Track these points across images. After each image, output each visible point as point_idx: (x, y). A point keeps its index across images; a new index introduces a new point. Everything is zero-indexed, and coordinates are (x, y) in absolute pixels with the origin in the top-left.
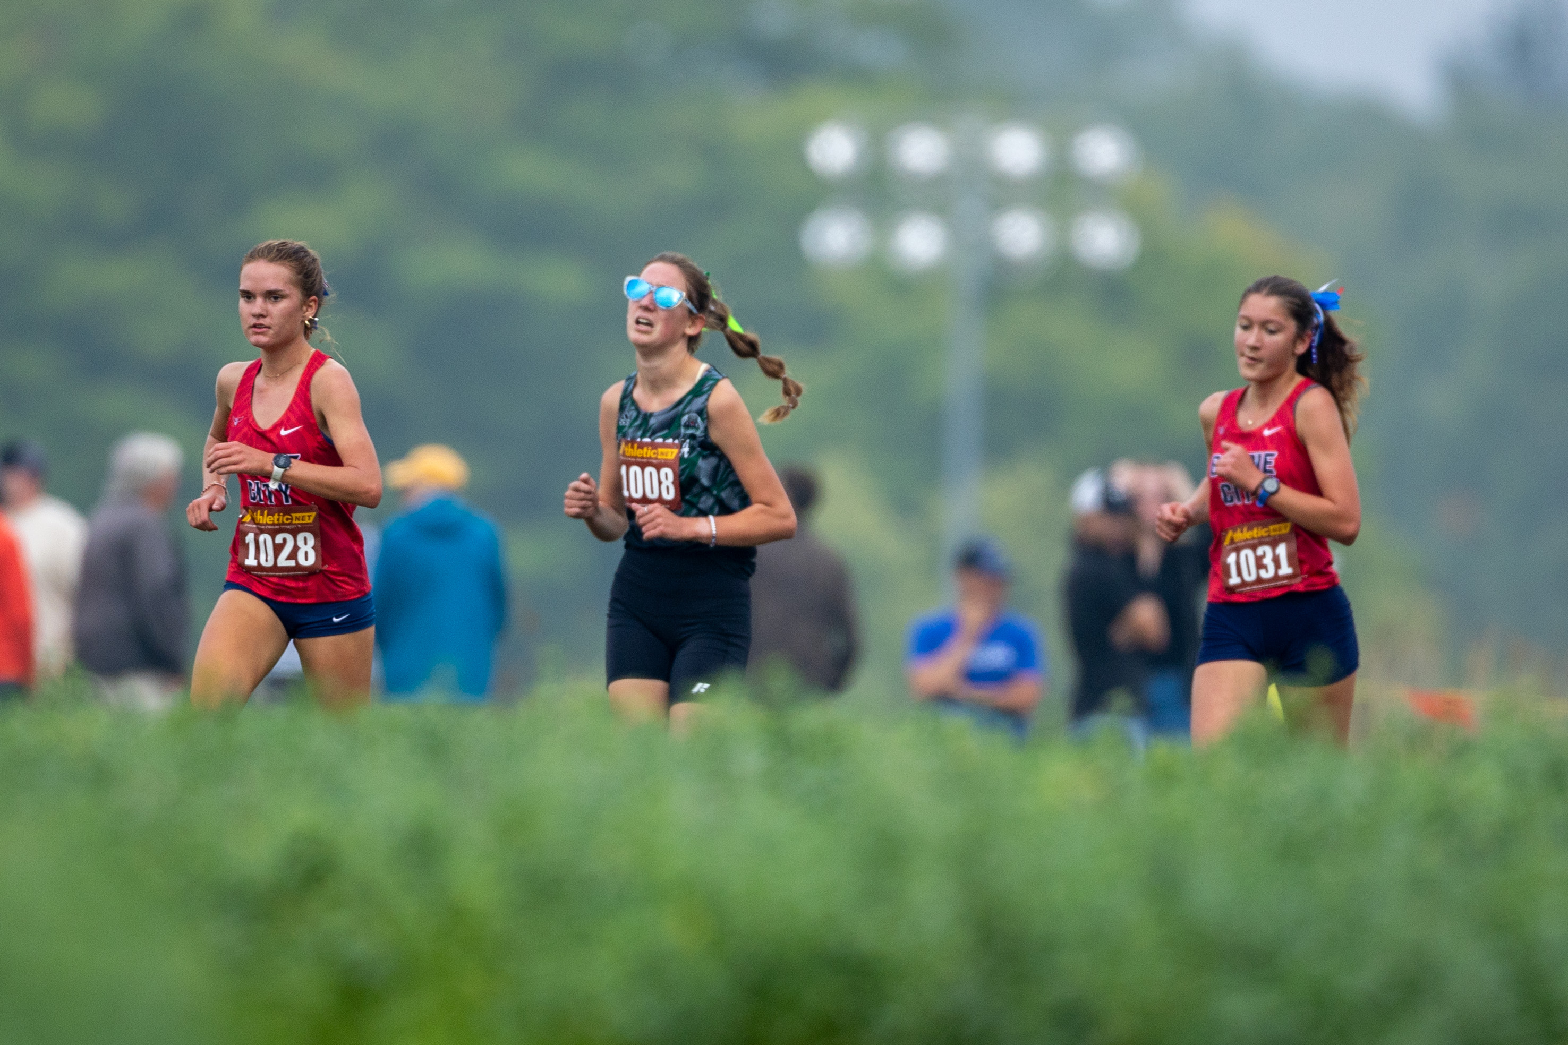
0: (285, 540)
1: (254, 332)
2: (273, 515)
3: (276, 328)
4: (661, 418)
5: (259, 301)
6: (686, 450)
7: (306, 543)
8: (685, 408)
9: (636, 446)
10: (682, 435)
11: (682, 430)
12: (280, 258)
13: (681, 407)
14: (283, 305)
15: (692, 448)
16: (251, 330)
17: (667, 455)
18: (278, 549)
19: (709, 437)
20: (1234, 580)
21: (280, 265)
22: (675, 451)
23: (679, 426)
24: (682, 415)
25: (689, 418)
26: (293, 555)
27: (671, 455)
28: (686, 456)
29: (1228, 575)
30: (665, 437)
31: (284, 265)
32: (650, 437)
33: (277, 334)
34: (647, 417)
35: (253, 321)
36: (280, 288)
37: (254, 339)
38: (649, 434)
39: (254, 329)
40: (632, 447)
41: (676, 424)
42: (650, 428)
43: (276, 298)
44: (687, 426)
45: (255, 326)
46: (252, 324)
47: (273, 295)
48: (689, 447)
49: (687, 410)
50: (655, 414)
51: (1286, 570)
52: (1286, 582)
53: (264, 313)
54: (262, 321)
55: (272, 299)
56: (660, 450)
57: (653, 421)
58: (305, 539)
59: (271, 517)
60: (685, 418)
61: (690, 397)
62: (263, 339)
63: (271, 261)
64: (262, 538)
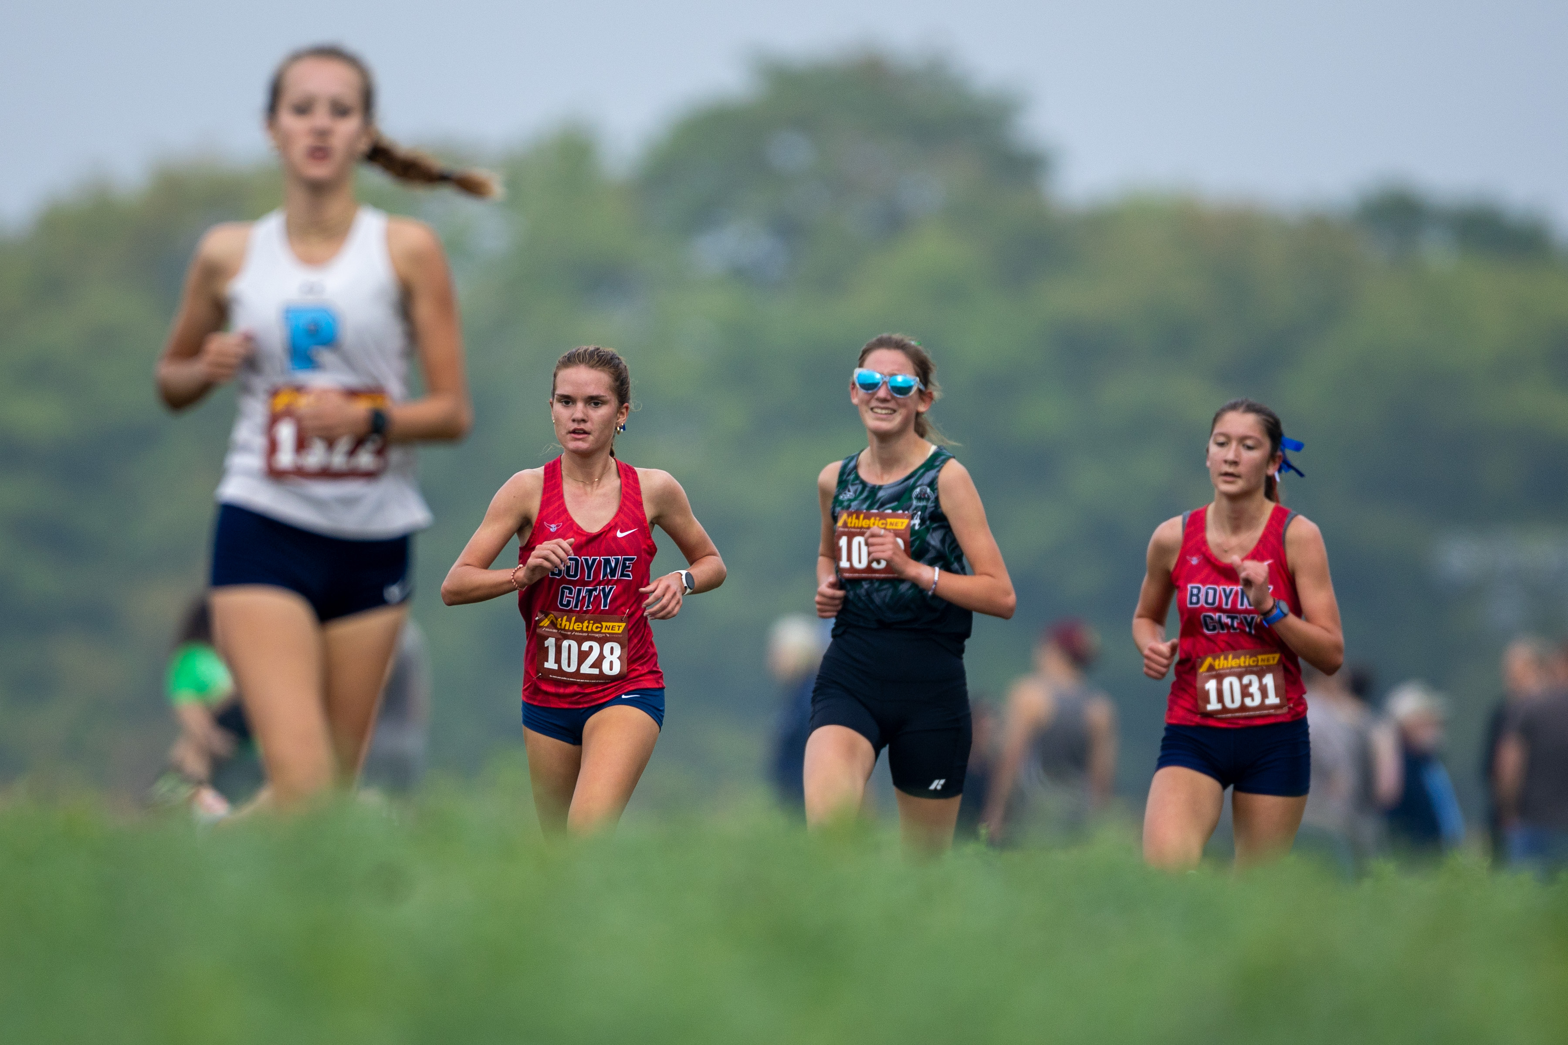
0: (591, 648)
1: (573, 437)
2: (582, 623)
3: (596, 434)
4: (890, 491)
5: (580, 405)
6: (917, 522)
7: (612, 653)
8: (916, 482)
9: (862, 516)
10: (913, 507)
11: (915, 503)
12: (600, 365)
13: (912, 481)
14: (603, 411)
15: (923, 521)
16: (569, 436)
17: (896, 525)
18: (583, 656)
19: (940, 507)
20: (1213, 705)
21: (600, 370)
22: (906, 521)
23: (910, 498)
24: (914, 487)
25: (921, 491)
26: (597, 664)
27: (902, 525)
28: (917, 527)
29: (1208, 701)
30: (894, 509)
31: (603, 371)
32: (878, 509)
33: (597, 440)
34: (875, 490)
35: (575, 426)
36: (602, 394)
37: (573, 445)
38: (876, 506)
39: (573, 435)
40: (858, 518)
41: (906, 496)
42: (879, 499)
43: (596, 404)
44: (919, 498)
45: (574, 432)
46: (572, 429)
47: (594, 401)
48: (920, 519)
49: (919, 483)
50: (884, 487)
51: (1273, 699)
52: (1272, 711)
53: (585, 418)
54: (582, 426)
55: (593, 404)
56: (889, 520)
57: (881, 494)
58: (612, 648)
59: (580, 624)
60: (918, 490)
61: (922, 471)
62: (583, 445)
63: (592, 367)
64: (565, 643)
